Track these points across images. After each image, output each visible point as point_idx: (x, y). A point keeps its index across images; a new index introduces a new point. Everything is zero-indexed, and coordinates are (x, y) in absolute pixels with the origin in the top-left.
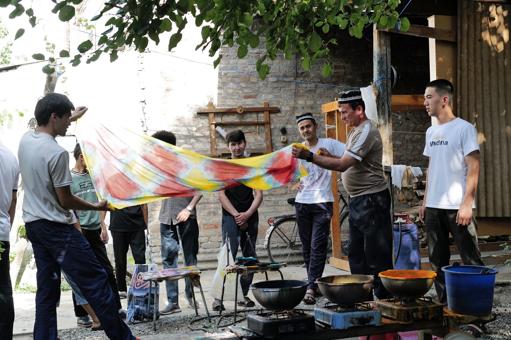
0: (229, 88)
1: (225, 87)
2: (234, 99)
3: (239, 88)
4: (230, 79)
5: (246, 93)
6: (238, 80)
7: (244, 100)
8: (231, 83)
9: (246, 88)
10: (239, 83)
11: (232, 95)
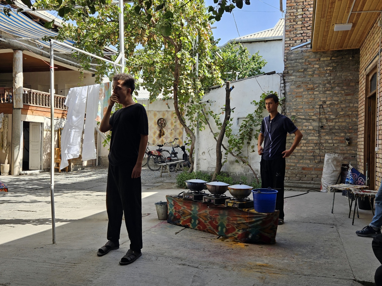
0: (335, 90)
1: (333, 90)
2: (338, 96)
3: (342, 90)
4: (336, 85)
5: (346, 92)
6: (341, 85)
7: (345, 97)
8: (337, 87)
9: (347, 89)
10: (343, 87)
11: (337, 94)
